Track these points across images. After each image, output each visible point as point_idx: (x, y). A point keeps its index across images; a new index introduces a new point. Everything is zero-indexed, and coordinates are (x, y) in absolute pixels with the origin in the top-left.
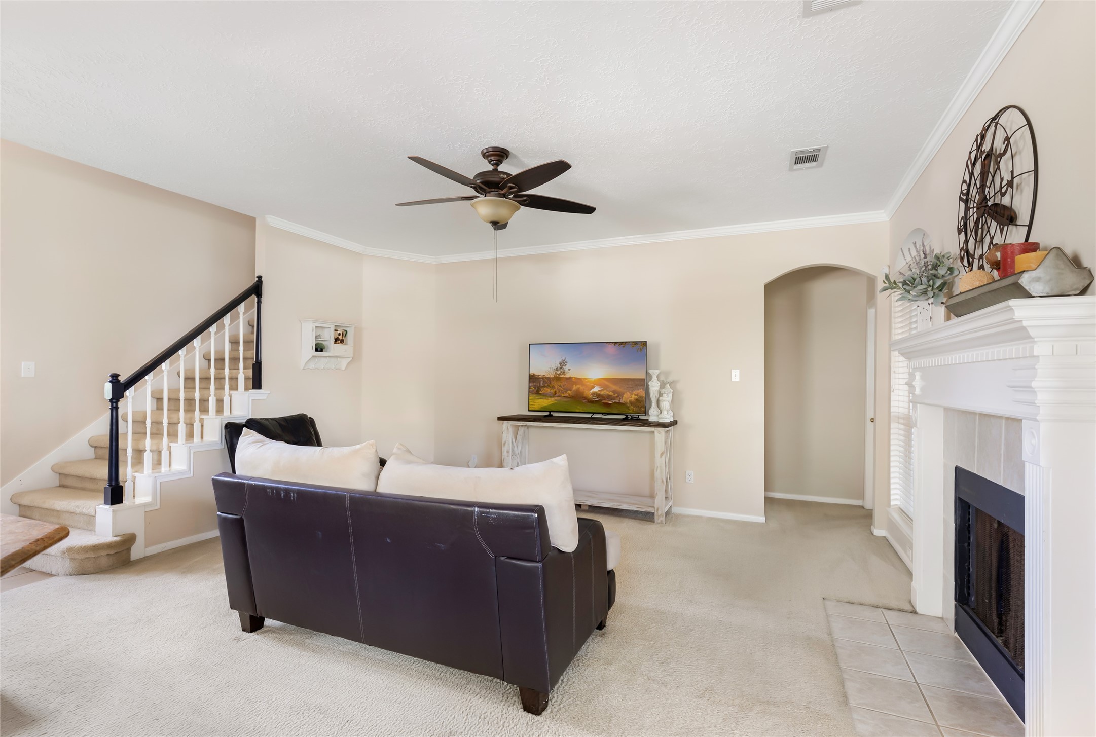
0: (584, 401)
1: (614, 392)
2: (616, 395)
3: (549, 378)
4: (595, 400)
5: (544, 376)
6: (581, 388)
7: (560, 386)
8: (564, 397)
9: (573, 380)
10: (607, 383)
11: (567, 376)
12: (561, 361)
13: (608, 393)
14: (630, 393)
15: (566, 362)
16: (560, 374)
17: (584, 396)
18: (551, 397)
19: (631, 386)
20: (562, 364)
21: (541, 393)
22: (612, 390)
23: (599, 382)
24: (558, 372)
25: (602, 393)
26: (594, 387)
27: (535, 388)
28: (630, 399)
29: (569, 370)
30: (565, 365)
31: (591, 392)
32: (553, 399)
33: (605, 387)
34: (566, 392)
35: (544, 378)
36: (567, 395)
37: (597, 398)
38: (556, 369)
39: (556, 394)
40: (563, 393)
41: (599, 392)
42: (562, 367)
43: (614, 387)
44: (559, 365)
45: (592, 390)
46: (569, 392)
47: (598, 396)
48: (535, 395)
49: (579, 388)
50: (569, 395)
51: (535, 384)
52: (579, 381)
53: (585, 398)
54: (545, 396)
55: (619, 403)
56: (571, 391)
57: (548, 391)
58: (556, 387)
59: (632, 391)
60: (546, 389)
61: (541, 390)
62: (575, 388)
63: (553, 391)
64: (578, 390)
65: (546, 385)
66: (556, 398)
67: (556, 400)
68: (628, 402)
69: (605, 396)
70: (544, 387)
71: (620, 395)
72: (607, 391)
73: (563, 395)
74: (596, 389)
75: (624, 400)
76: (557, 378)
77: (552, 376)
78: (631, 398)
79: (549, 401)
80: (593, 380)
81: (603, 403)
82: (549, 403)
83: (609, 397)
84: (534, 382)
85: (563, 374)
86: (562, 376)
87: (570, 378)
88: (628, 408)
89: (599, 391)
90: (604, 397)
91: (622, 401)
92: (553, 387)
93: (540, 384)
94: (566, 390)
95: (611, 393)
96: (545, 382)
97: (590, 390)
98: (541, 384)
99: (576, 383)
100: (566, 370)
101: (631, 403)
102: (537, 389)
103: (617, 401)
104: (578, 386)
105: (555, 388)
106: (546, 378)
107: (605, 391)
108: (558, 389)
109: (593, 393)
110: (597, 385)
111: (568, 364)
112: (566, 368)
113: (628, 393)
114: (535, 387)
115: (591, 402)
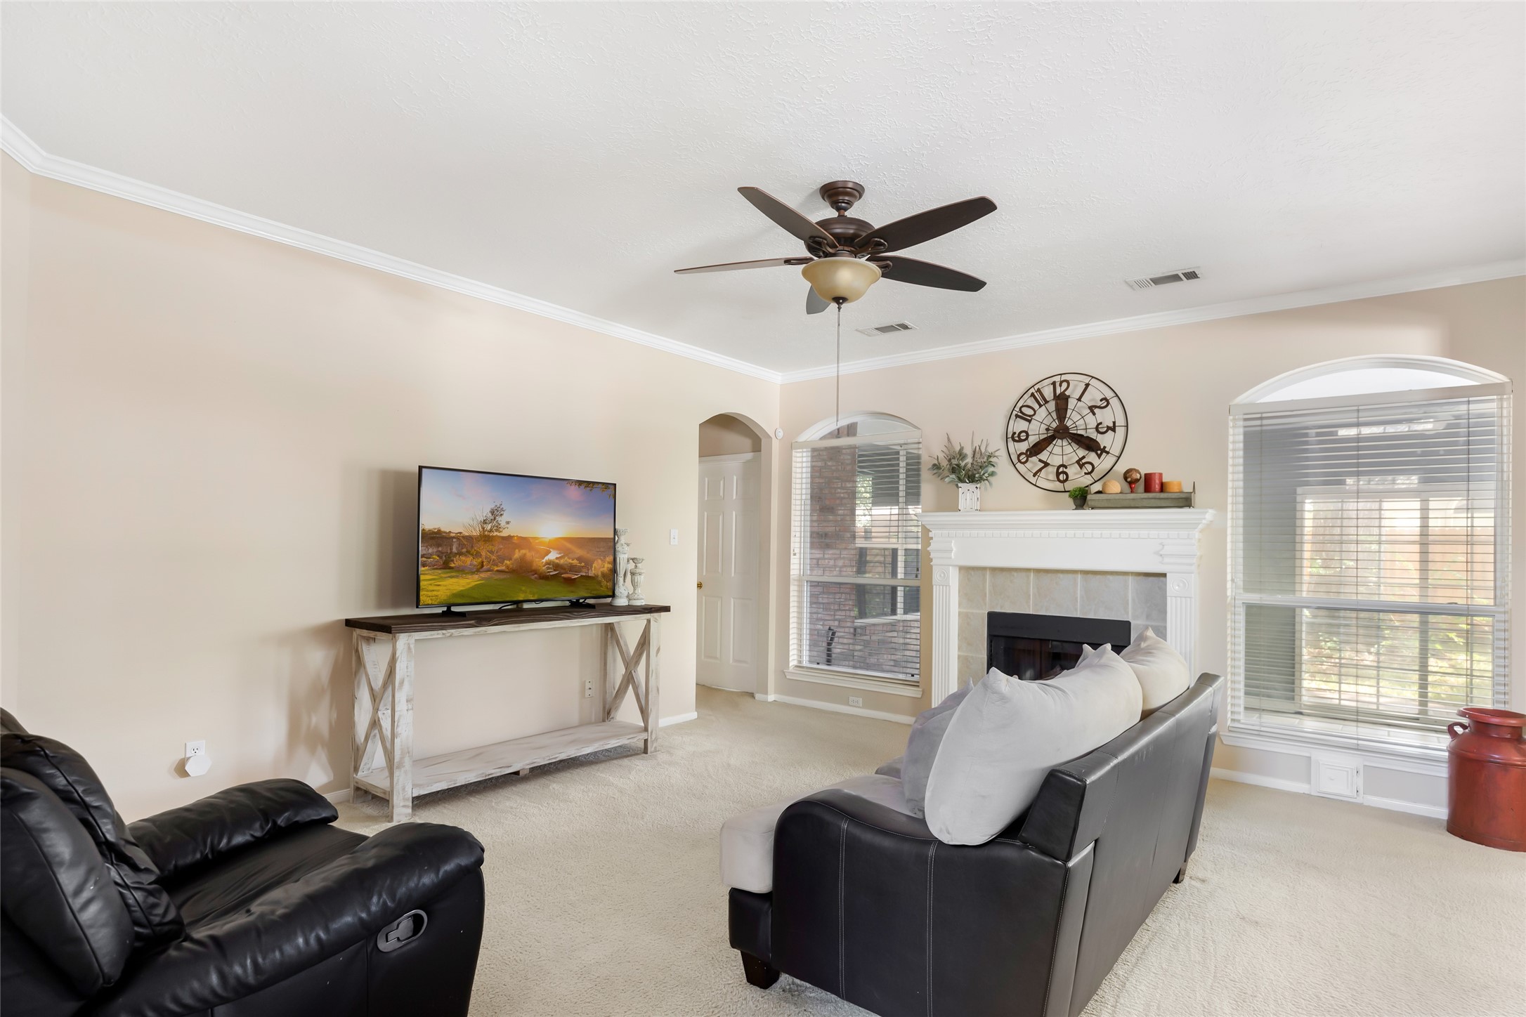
0: (533, 577)
1: (580, 559)
2: (583, 564)
3: (469, 538)
4: (551, 574)
5: (460, 533)
6: (529, 555)
7: (491, 552)
8: (498, 571)
9: (515, 540)
10: (569, 545)
11: (505, 533)
12: (493, 506)
13: (570, 561)
14: (602, 560)
15: (502, 510)
16: (491, 531)
17: (533, 568)
18: (473, 573)
19: (602, 549)
20: (496, 513)
21: (453, 565)
22: (577, 556)
23: (558, 544)
24: (489, 527)
25: (562, 562)
26: (548, 553)
27: (441, 557)
28: (602, 569)
29: (508, 523)
30: (501, 515)
31: (544, 561)
32: (476, 577)
33: (566, 552)
34: (502, 562)
35: (461, 538)
36: (504, 568)
37: (555, 570)
38: (485, 522)
39: (482, 566)
40: (497, 566)
41: (557, 561)
42: (495, 518)
43: (580, 552)
44: (490, 515)
45: (547, 558)
46: (508, 562)
47: (556, 566)
48: (440, 571)
49: (525, 554)
50: (508, 567)
51: (440, 549)
52: (525, 542)
53: (535, 572)
54: (461, 571)
55: (588, 577)
56: (510, 559)
57: (468, 561)
58: (483, 554)
59: (605, 557)
60: (463, 558)
61: (453, 561)
62: (517, 555)
63: (476, 562)
64: (522, 559)
65: (464, 550)
66: (483, 575)
67: (483, 579)
68: (600, 574)
69: (566, 567)
70: (460, 554)
71: (588, 564)
72: (569, 558)
73: (496, 568)
74: (553, 556)
75: (594, 572)
76: (486, 538)
77: (476, 533)
78: (604, 567)
79: (468, 581)
80: (547, 540)
81: (564, 578)
82: (468, 584)
83: (572, 568)
84: (439, 545)
85: (496, 530)
86: (495, 534)
87: (509, 538)
88: (599, 583)
89: (557, 558)
90: (565, 569)
91: (591, 574)
92: (478, 555)
93: (451, 549)
94: (502, 559)
95: (575, 562)
96: (461, 545)
97: (543, 559)
98: (454, 550)
99: (519, 547)
100: (503, 524)
101: (604, 575)
102: (444, 558)
103: (584, 574)
104: (523, 551)
105: (481, 556)
106: (464, 537)
107: (566, 558)
108: (486, 558)
109: (548, 563)
110: (554, 549)
111: (505, 513)
112: (502, 520)
113: (600, 561)
114: (440, 554)
115: (544, 577)
